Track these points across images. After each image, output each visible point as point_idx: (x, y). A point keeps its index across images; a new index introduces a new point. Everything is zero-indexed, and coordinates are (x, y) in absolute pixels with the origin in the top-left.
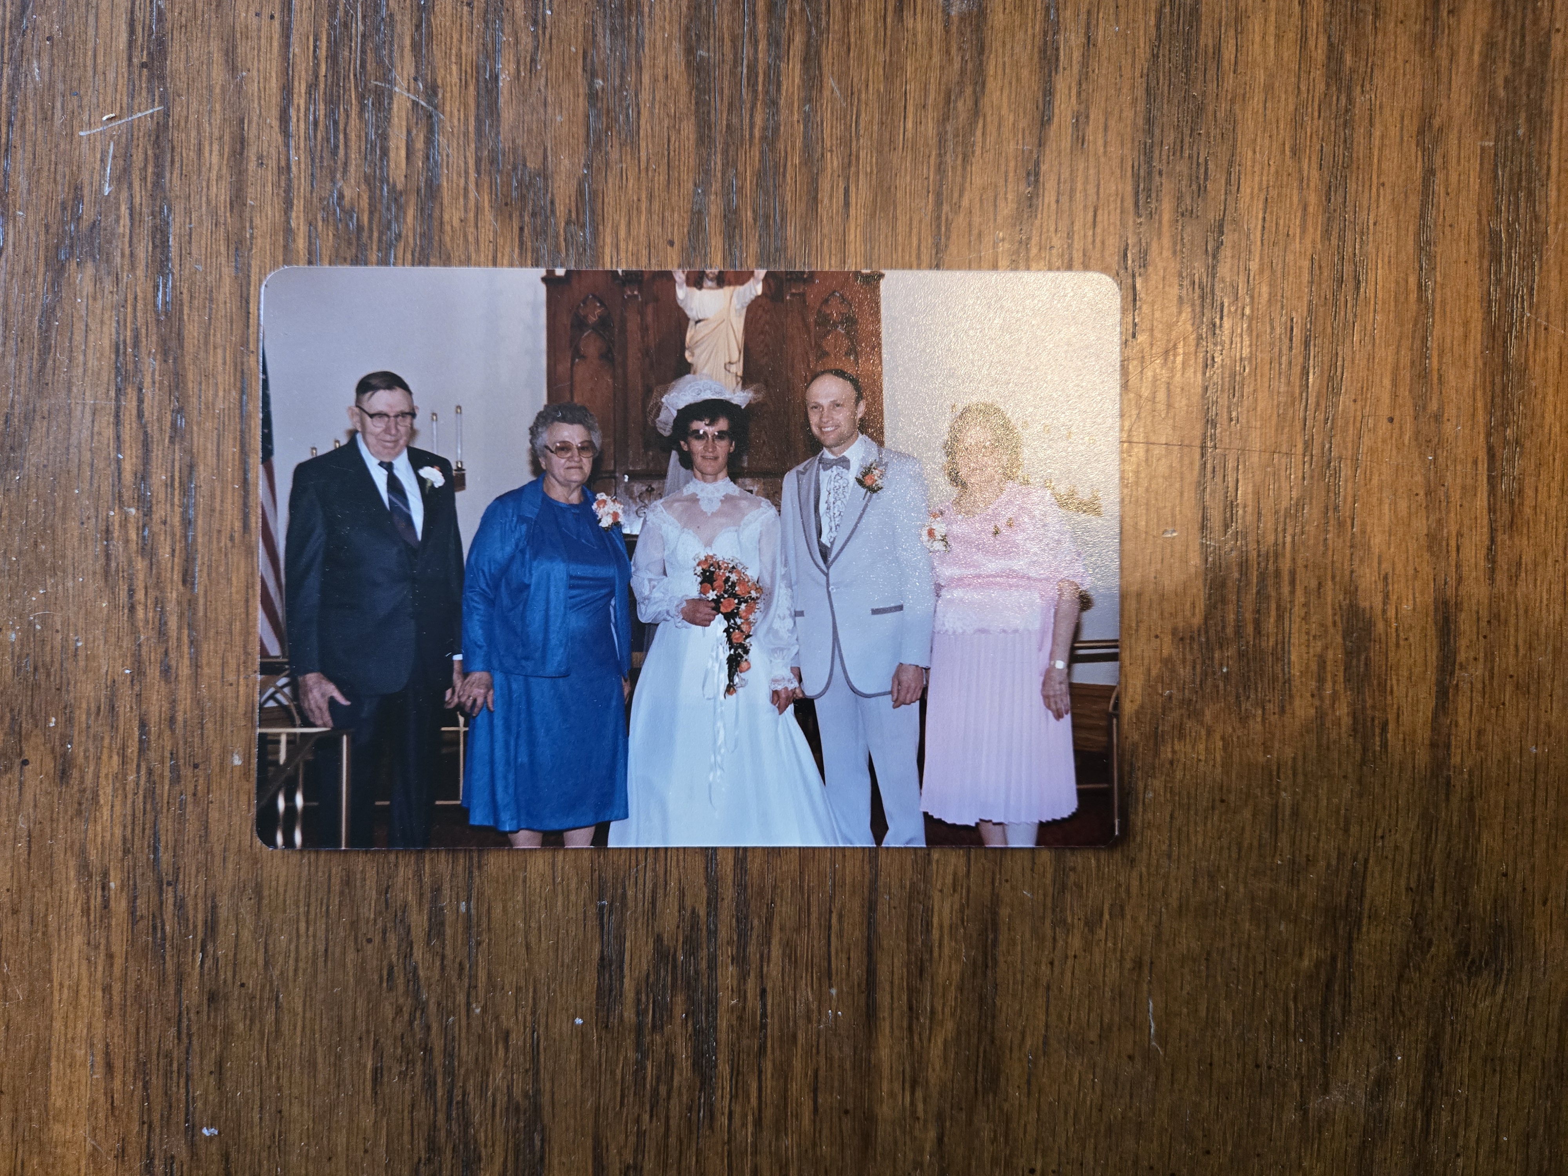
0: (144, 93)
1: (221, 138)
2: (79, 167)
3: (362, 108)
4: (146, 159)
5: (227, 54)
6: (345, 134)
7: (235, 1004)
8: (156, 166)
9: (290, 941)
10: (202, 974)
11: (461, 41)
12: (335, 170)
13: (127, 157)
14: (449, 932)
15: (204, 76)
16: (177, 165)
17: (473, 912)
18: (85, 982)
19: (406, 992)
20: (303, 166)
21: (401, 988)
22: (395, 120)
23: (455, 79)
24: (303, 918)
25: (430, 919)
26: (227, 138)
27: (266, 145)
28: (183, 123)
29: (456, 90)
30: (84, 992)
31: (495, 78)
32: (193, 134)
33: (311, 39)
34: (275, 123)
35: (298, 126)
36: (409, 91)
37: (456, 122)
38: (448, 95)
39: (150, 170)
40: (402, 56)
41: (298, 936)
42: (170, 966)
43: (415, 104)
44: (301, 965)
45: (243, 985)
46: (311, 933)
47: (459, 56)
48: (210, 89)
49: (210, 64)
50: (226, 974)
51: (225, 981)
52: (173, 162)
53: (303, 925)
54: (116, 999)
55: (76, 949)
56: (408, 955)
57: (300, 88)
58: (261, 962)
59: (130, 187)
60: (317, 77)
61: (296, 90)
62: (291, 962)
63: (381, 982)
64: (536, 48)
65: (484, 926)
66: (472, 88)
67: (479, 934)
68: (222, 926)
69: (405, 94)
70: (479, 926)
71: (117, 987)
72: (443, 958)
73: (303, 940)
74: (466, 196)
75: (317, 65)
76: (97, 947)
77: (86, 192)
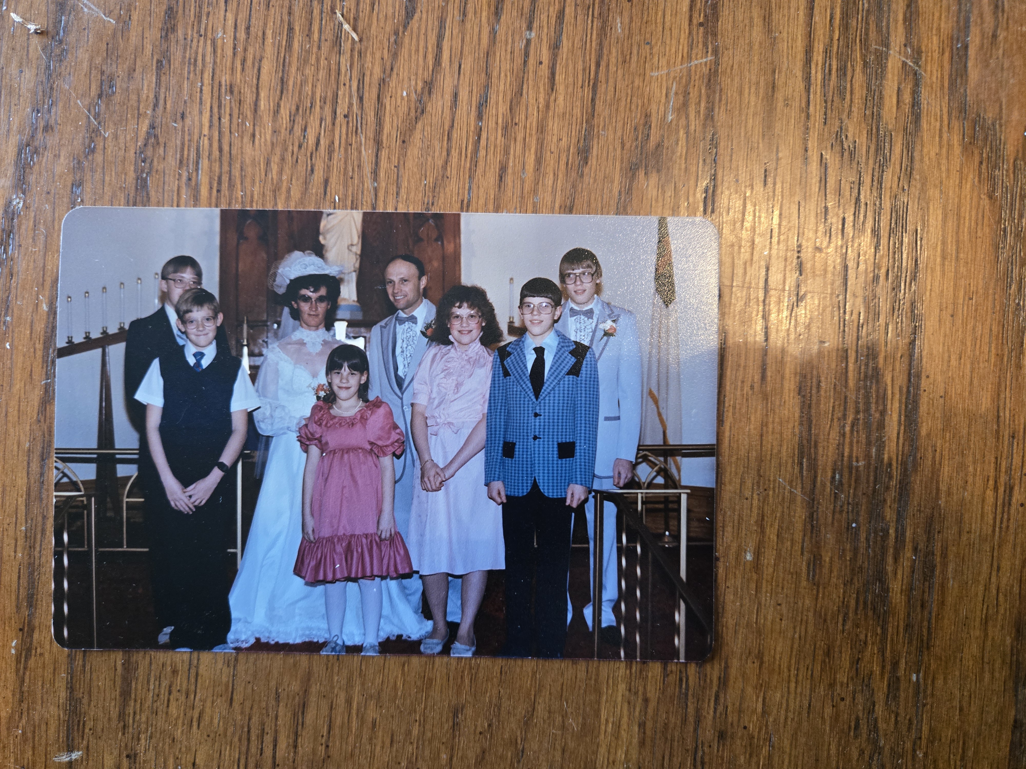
0: (700, 46)
1: (758, 83)
2: (649, 100)
3: (866, 64)
4: (700, 96)
5: (765, 20)
6: (851, 84)
7: (738, 742)
8: (708, 102)
9: (782, 697)
10: (714, 718)
11: (940, 18)
12: (843, 111)
13: (686, 94)
14: (903, 695)
15: (747, 34)
16: (723, 102)
17: (921, 680)
18: (625, 720)
19: (868, 739)
20: (818, 107)
21: (865, 736)
22: (890, 76)
23: (935, 46)
24: (793, 679)
25: (889, 685)
26: (762, 84)
27: (791, 90)
28: (729, 70)
29: (936, 55)
30: (624, 726)
31: (966, 47)
32: (737, 79)
33: (828, 11)
34: (799, 74)
35: (817, 76)
36: (900, 53)
37: (934, 79)
38: (929, 58)
39: (703, 105)
40: (896, 28)
41: (789, 693)
42: (691, 710)
43: (904, 64)
44: (790, 715)
45: (745, 728)
46: (799, 690)
47: (939, 29)
48: (750, 44)
49: (751, 26)
50: (732, 718)
51: (732, 724)
52: (720, 100)
53: (793, 685)
54: (649, 733)
55: (620, 694)
56: (871, 711)
57: (819, 48)
58: (759, 710)
59: (687, 117)
60: (832, 40)
61: (816, 49)
62: (783, 712)
63: (849, 731)
64: (996, 27)
65: (929, 692)
66: (947, 54)
67: (925, 697)
68: (731, 682)
69: (897, 55)
70: (925, 692)
71: (649, 725)
72: (897, 715)
73: (792, 696)
74: (941, 137)
75: (832, 31)
76: (636, 693)
77: (654, 119)
